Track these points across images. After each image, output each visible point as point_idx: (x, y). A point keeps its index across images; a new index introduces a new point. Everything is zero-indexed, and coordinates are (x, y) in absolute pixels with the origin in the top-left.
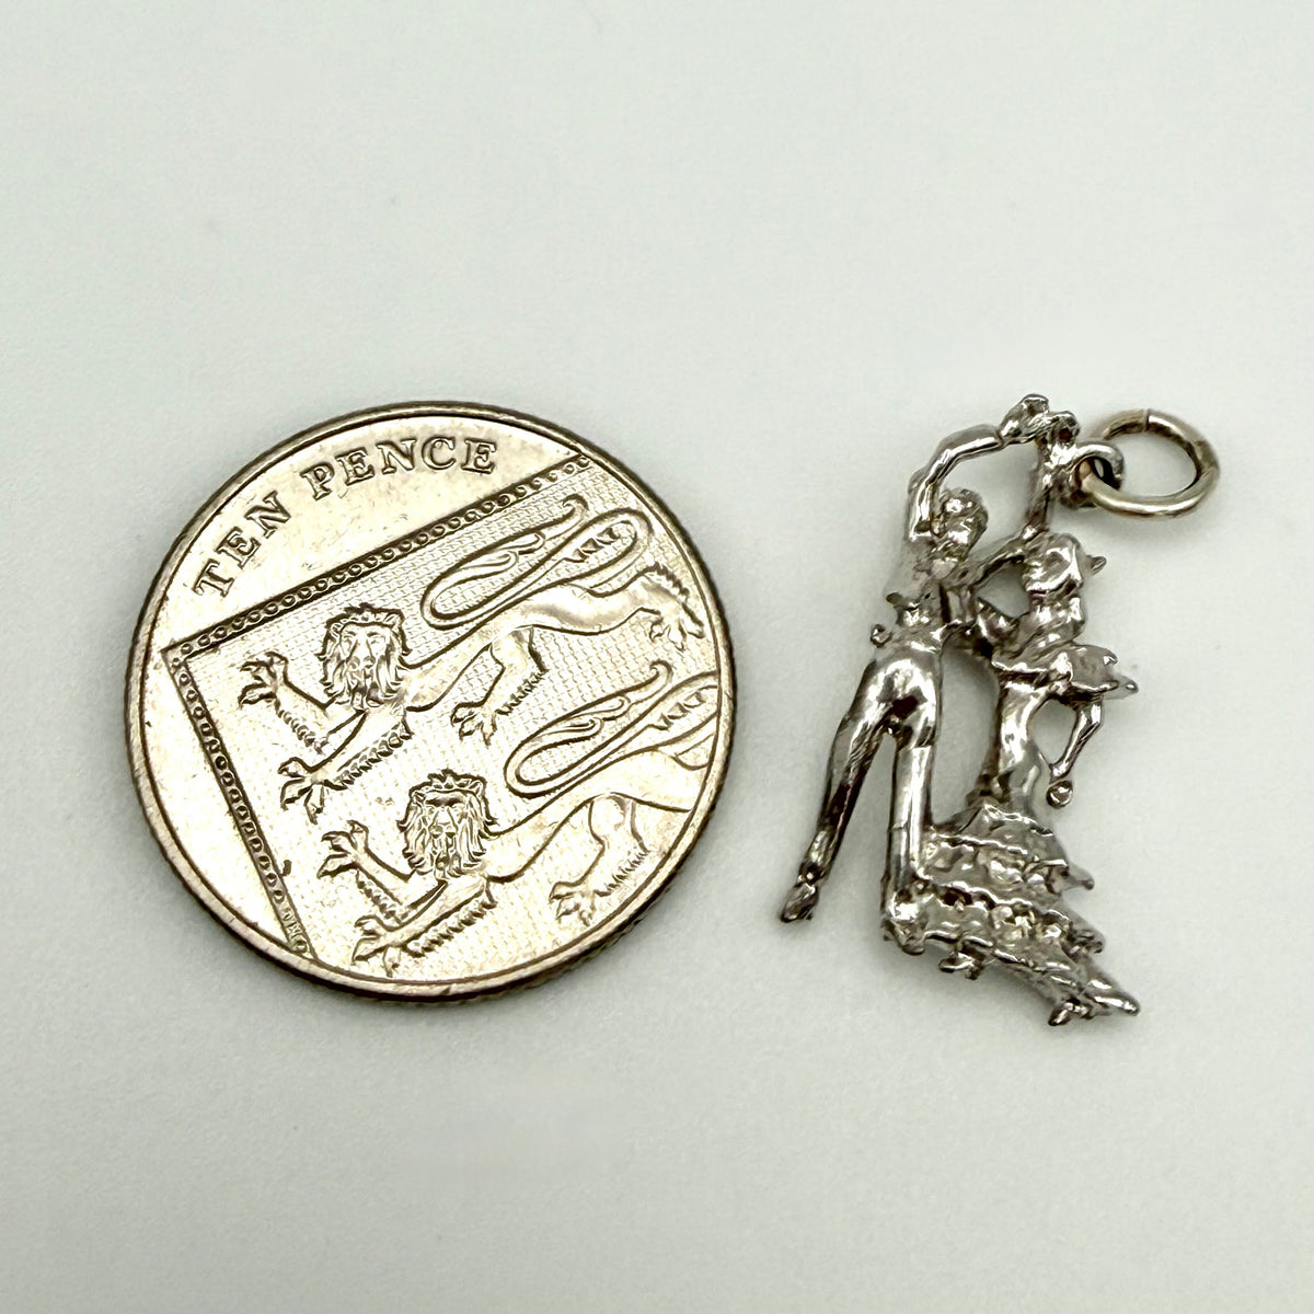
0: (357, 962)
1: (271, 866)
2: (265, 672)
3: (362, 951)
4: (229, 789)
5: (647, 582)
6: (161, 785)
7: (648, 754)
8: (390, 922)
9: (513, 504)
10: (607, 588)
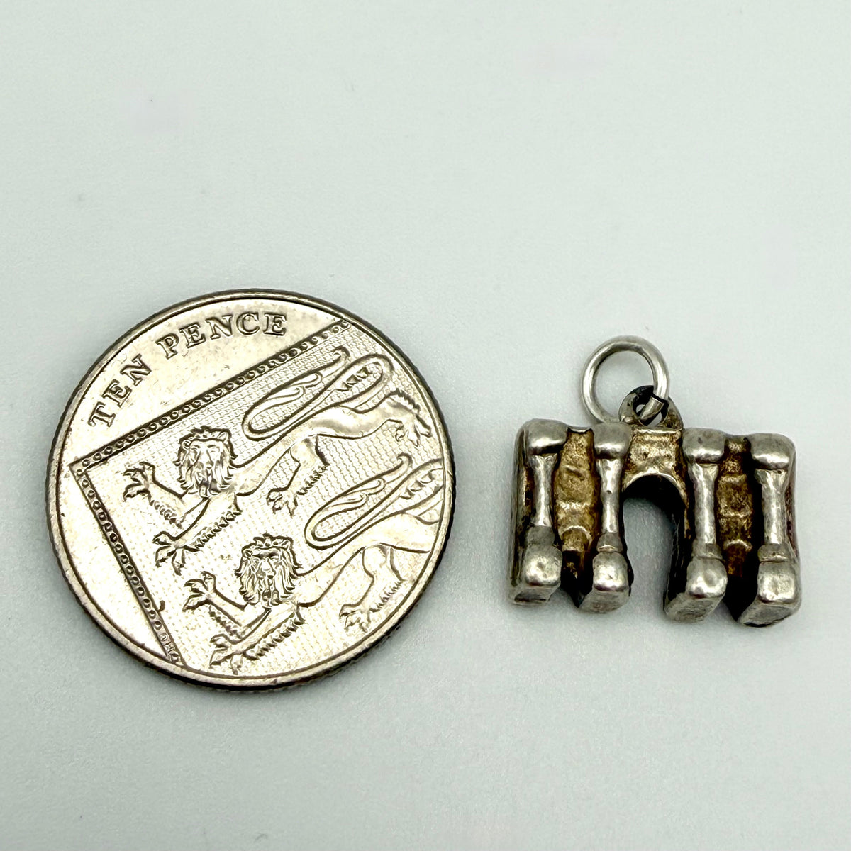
0: (213, 666)
1: (151, 606)
2: (140, 475)
3: (216, 659)
4: (120, 555)
5: (392, 401)
6: (74, 555)
7: (399, 516)
8: (234, 638)
9: (299, 355)
10: (365, 407)
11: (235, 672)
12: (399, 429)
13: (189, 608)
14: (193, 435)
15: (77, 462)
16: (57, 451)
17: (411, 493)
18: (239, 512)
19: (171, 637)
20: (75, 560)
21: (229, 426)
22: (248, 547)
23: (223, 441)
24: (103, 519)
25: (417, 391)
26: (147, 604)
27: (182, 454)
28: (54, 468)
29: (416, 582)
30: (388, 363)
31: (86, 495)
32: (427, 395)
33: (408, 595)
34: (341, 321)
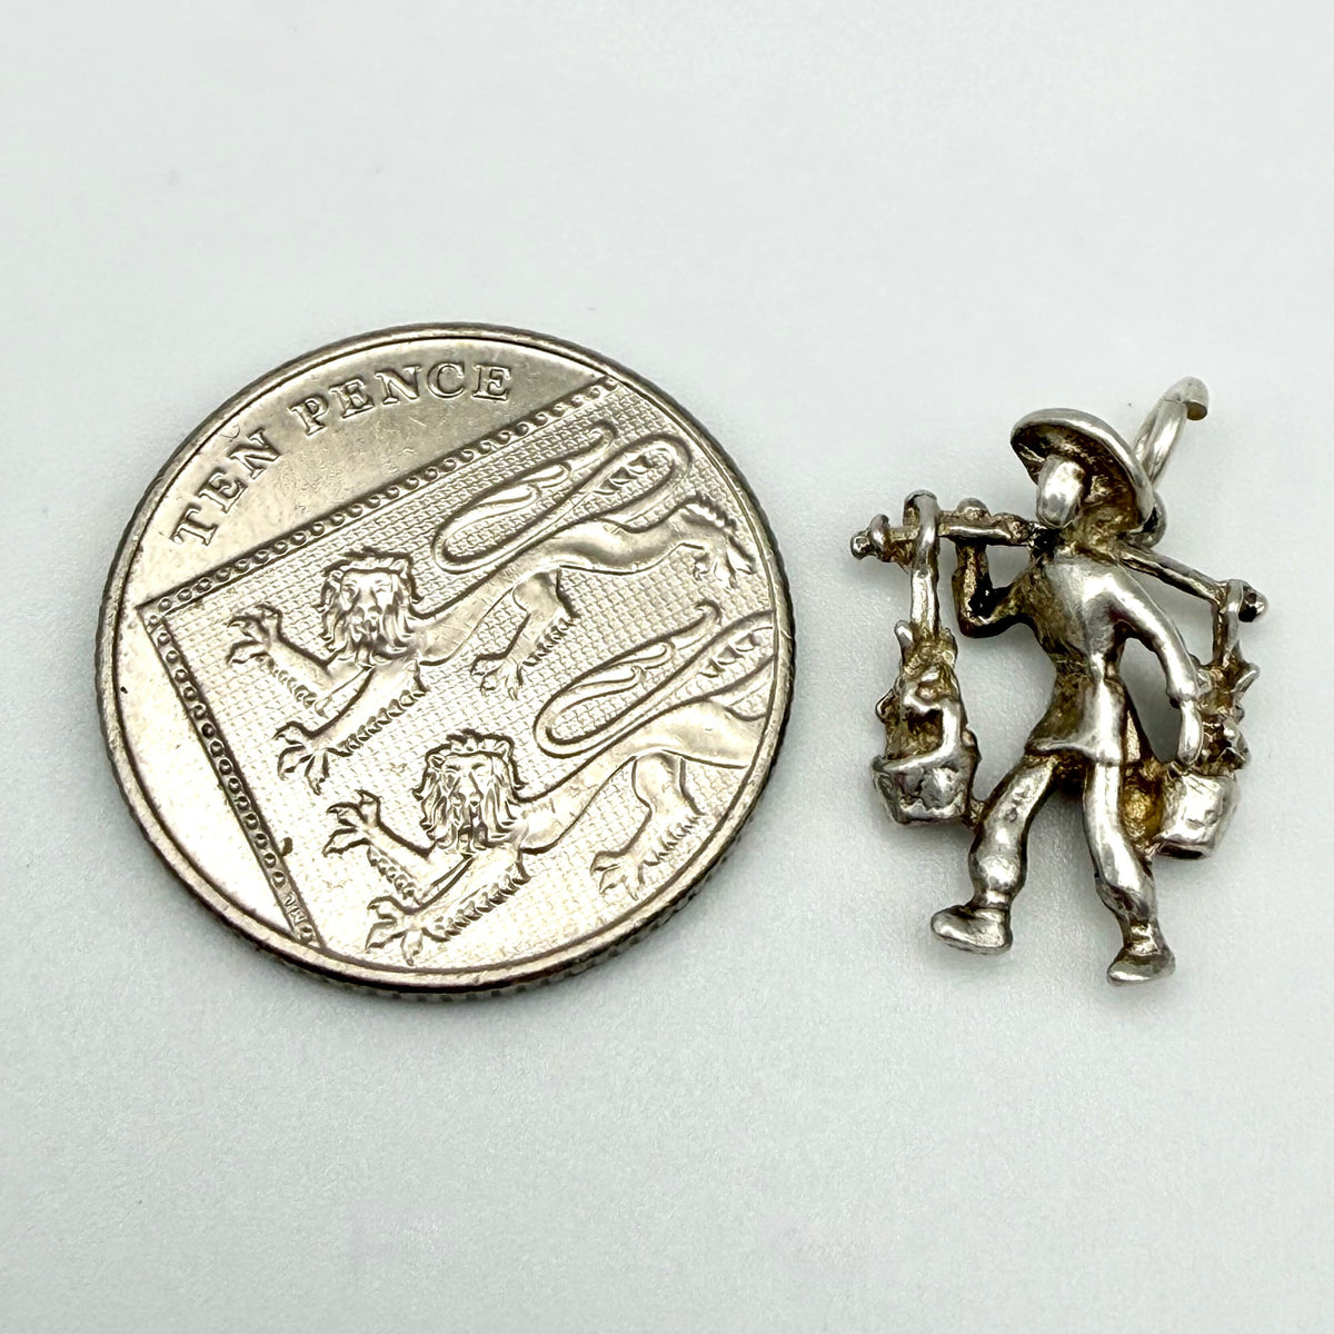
11: (410, 962)
12: (698, 560)
13: (333, 850)
14: (347, 563)
15: (149, 602)
16: (117, 583)
17: (717, 667)
18: (423, 689)
19: (300, 899)
20: (142, 767)
21: (410, 548)
22: (436, 751)
23: (398, 573)
24: (191, 699)
25: (731, 497)
26: (261, 842)
27: (329, 594)
28: (111, 612)
29: (725, 817)
30: (683, 450)
31: (164, 659)
32: (750, 504)
33: (710, 840)
34: (605, 378)
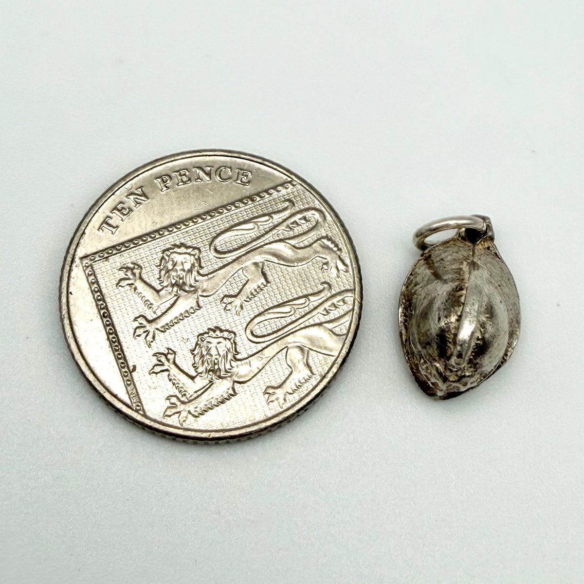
0: (166, 417)
1: (126, 367)
2: (131, 272)
3: (168, 413)
5: (321, 243)
6: (75, 323)
7: (317, 327)
8: (184, 399)
9: (258, 201)
10: (302, 245)
11: (182, 425)
12: (324, 264)
13: (153, 372)
14: (173, 249)
15: (86, 257)
16: (73, 247)
17: (328, 312)
18: (199, 307)
19: (137, 392)
20: (75, 327)
21: (200, 245)
22: (202, 334)
23: (194, 255)
24: (100, 300)
25: (341, 239)
26: (123, 365)
27: (163, 261)
28: (69, 259)
29: (324, 377)
30: (322, 215)
31: (90, 282)
32: (349, 242)
33: (316, 386)
34: (292, 181)
